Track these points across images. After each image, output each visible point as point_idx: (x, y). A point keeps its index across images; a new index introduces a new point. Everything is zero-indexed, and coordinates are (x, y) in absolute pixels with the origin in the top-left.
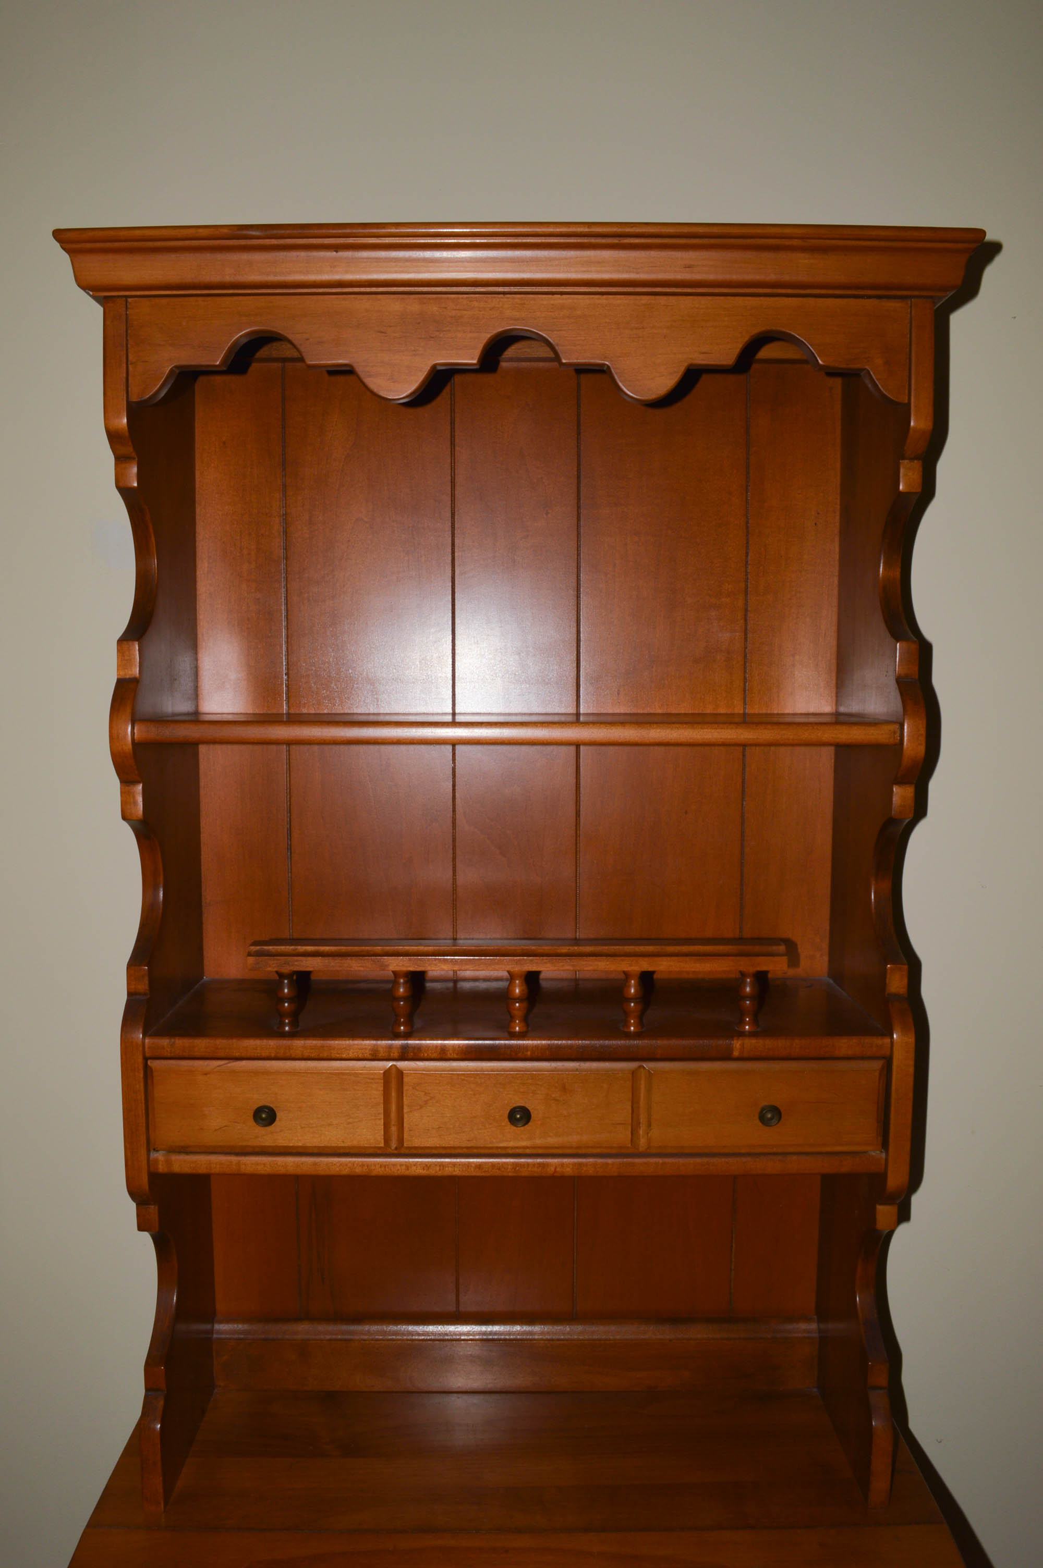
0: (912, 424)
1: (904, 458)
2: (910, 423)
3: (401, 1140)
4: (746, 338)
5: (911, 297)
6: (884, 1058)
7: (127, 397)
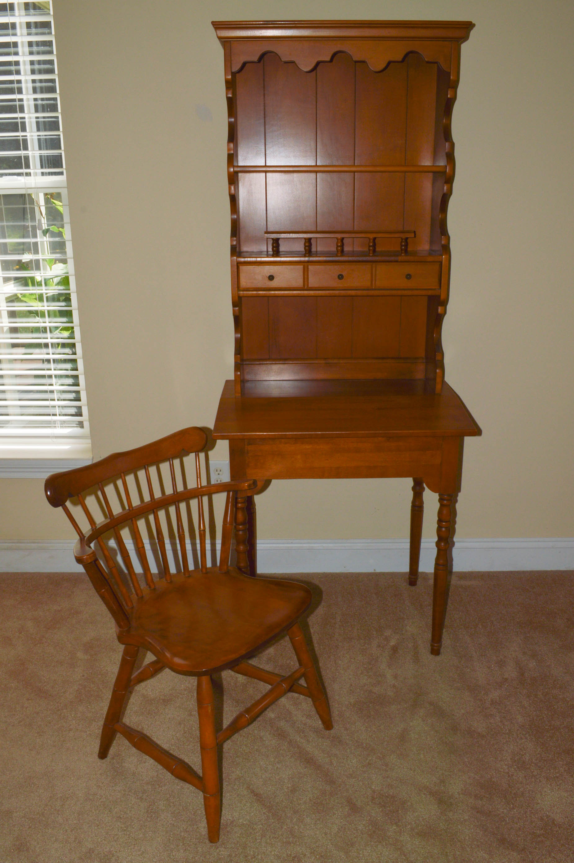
0: (451, 78)
1: (449, 88)
2: (450, 77)
3: (308, 285)
4: (405, 53)
5: (452, 41)
6: (439, 262)
7: (231, 70)
